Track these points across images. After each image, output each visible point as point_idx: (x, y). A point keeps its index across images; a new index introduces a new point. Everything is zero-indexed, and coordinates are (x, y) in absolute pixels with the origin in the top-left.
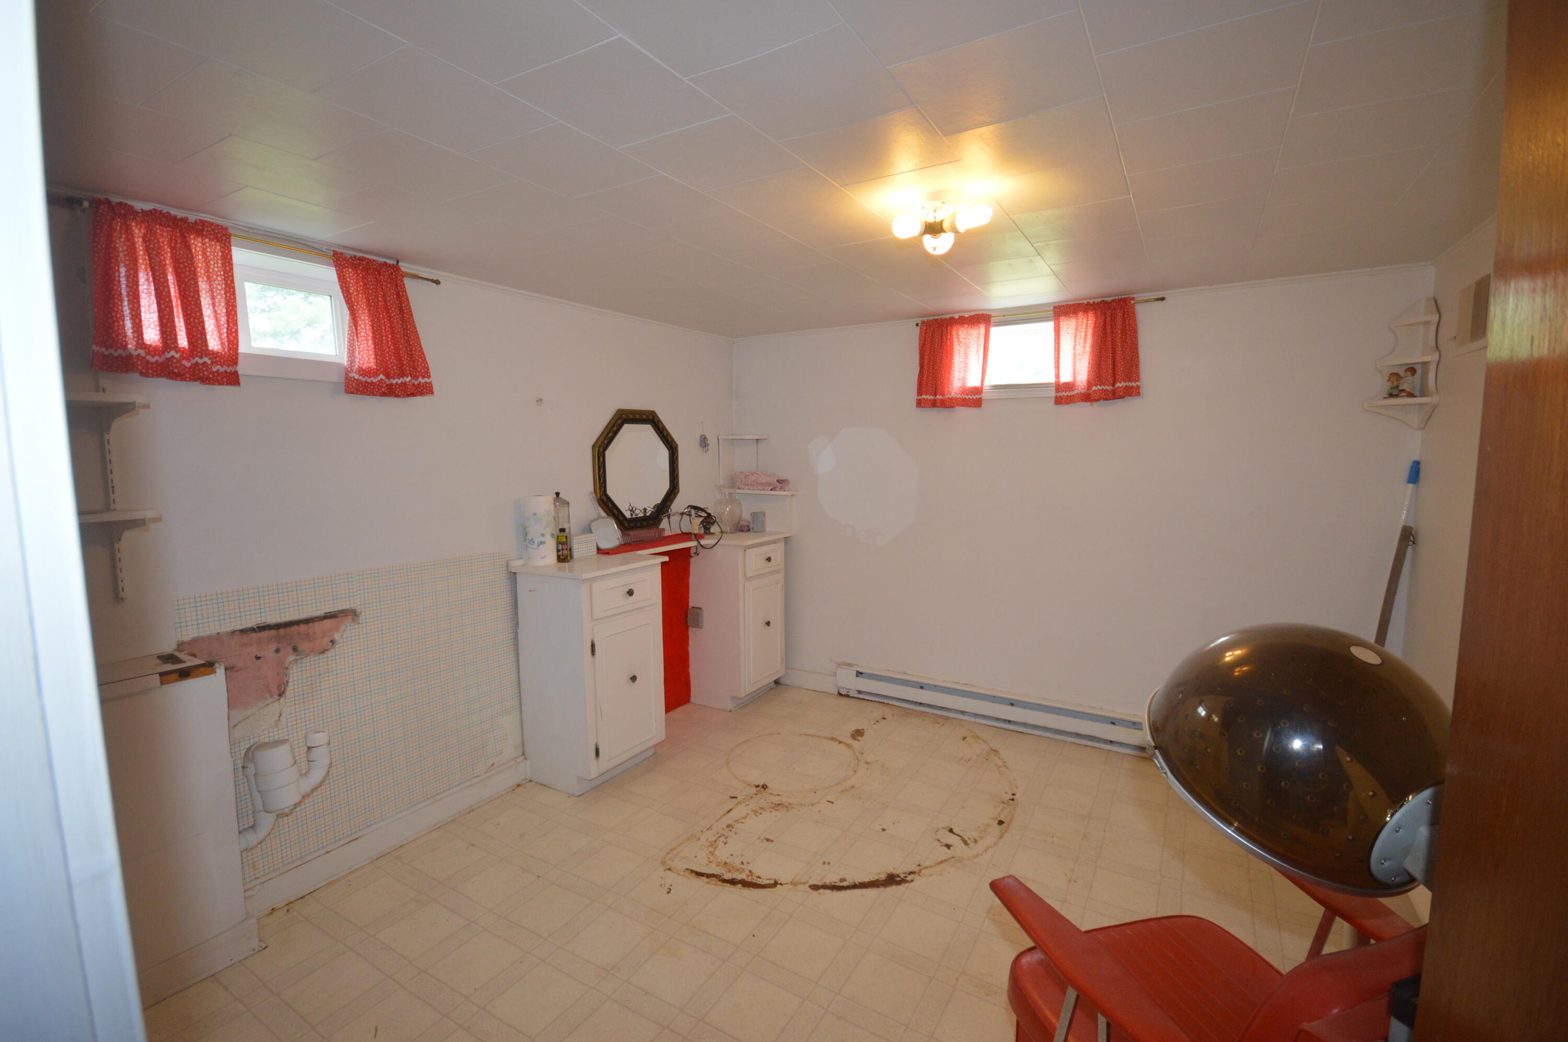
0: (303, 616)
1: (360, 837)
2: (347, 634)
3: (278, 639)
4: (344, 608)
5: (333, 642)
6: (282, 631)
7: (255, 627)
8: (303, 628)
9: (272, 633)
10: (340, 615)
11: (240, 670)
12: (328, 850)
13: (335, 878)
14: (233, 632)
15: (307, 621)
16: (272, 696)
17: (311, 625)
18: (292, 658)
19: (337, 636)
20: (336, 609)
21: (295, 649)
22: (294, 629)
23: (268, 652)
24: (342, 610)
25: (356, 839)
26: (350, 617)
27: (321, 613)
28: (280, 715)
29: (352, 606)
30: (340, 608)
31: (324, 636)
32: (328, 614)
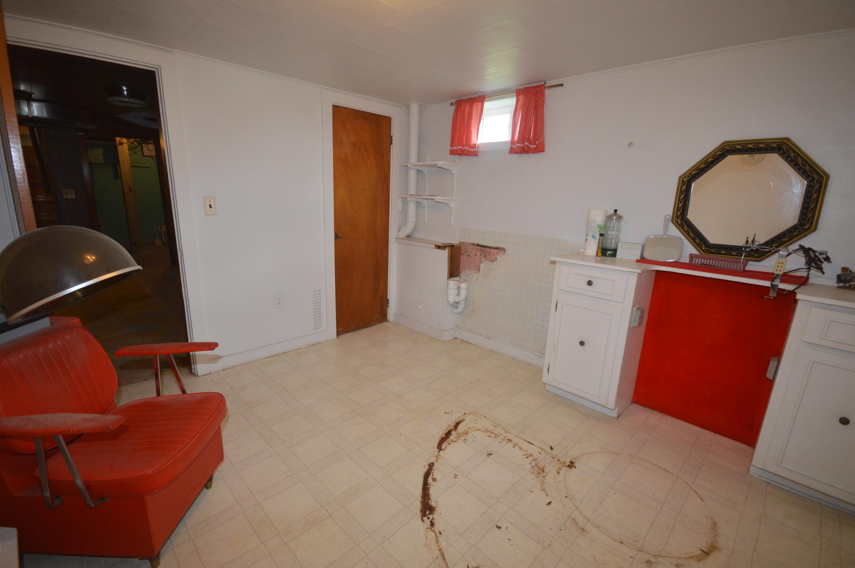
0: (489, 245)
1: (490, 339)
2: (500, 257)
3: (481, 251)
4: (502, 247)
5: (496, 259)
6: (483, 248)
7: (476, 244)
8: (488, 249)
9: (480, 248)
10: (500, 249)
11: (471, 257)
12: (481, 335)
13: (479, 345)
14: (471, 244)
15: (490, 248)
16: (477, 270)
17: (491, 249)
18: (484, 259)
19: (498, 257)
20: (499, 246)
21: (485, 257)
22: (486, 248)
23: (478, 254)
24: (501, 248)
25: (489, 338)
26: (503, 251)
27: (494, 246)
28: (478, 278)
29: (504, 247)
30: (500, 247)
31: (494, 256)
32: (497, 247)
